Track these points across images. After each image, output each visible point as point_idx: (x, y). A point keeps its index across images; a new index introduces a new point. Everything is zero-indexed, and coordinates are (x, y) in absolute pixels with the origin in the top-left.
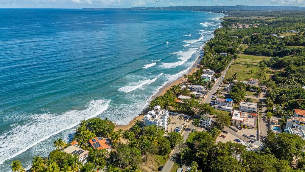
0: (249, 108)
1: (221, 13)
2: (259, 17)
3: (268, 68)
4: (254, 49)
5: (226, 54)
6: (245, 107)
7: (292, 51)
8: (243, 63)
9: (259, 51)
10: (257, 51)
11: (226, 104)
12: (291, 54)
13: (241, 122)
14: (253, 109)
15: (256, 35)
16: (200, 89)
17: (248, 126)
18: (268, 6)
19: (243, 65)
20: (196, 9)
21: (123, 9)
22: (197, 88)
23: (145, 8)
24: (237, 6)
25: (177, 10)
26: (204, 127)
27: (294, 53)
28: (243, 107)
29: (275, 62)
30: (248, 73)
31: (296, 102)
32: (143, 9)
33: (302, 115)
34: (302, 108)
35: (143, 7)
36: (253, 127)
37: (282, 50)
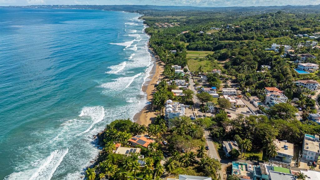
0: (231, 92)
1: (135, 12)
2: (172, 17)
3: (216, 60)
4: (196, 45)
5: (176, 51)
6: (228, 92)
7: (226, 44)
8: (194, 58)
9: (200, 47)
10: (198, 46)
11: (212, 91)
12: (225, 47)
13: (235, 103)
14: (234, 92)
15: (188, 33)
16: (182, 83)
17: (240, 106)
18: (174, 6)
19: (195, 59)
20: (106, 8)
21: (17, 7)
22: (179, 83)
23: (45, 6)
24: (146, 6)
25: (86, 9)
26: (210, 112)
27: (227, 47)
28: (226, 92)
29: (219, 54)
30: (204, 66)
31: (264, 82)
32: (43, 8)
33: (272, 90)
34: (269, 86)
35: (43, 6)
36: (244, 106)
37: (218, 45)
